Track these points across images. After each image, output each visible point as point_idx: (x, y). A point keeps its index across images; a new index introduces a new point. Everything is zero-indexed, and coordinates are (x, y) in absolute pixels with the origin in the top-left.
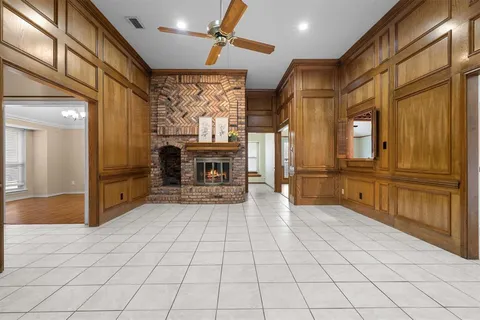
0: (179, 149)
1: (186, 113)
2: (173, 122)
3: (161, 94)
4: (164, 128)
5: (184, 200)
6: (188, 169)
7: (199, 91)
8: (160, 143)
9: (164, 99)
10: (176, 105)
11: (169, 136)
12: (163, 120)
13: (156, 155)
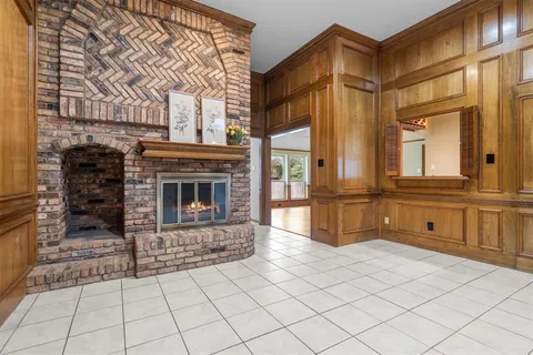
0: (121, 156)
1: (139, 78)
2: (105, 91)
3: (70, 17)
4: (79, 102)
5: (146, 268)
6: (143, 196)
7: (166, 37)
8: (68, 137)
9: (80, 32)
10: (113, 55)
11: (93, 122)
12: (79, 83)
13: (54, 166)
